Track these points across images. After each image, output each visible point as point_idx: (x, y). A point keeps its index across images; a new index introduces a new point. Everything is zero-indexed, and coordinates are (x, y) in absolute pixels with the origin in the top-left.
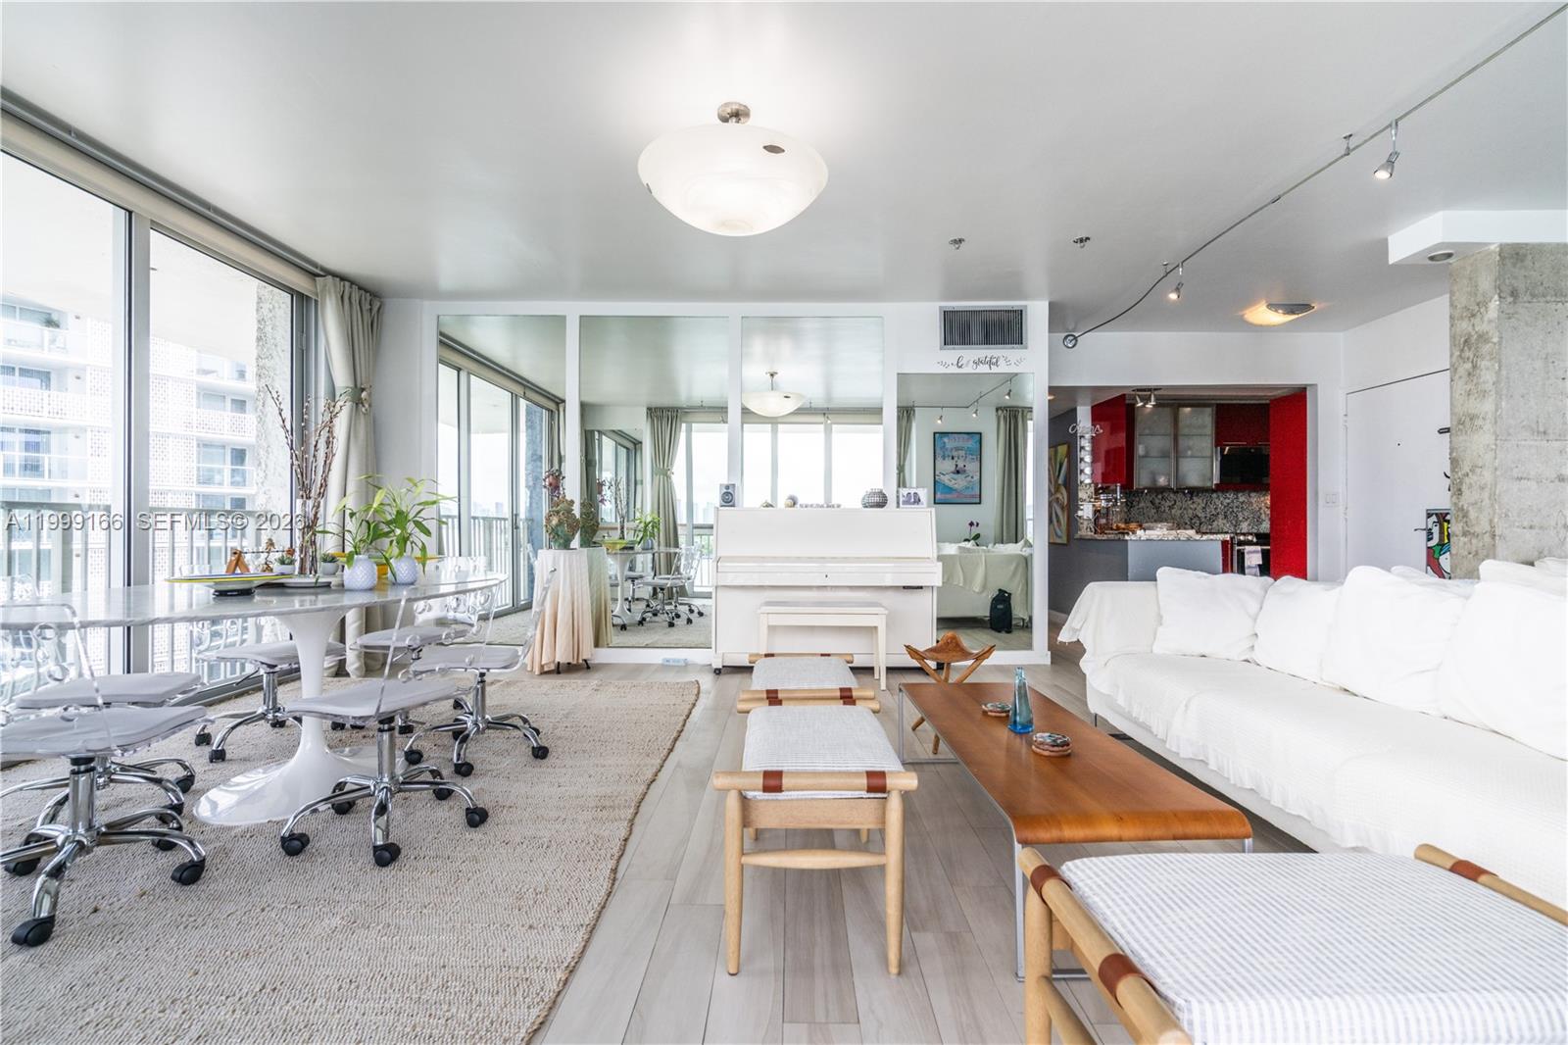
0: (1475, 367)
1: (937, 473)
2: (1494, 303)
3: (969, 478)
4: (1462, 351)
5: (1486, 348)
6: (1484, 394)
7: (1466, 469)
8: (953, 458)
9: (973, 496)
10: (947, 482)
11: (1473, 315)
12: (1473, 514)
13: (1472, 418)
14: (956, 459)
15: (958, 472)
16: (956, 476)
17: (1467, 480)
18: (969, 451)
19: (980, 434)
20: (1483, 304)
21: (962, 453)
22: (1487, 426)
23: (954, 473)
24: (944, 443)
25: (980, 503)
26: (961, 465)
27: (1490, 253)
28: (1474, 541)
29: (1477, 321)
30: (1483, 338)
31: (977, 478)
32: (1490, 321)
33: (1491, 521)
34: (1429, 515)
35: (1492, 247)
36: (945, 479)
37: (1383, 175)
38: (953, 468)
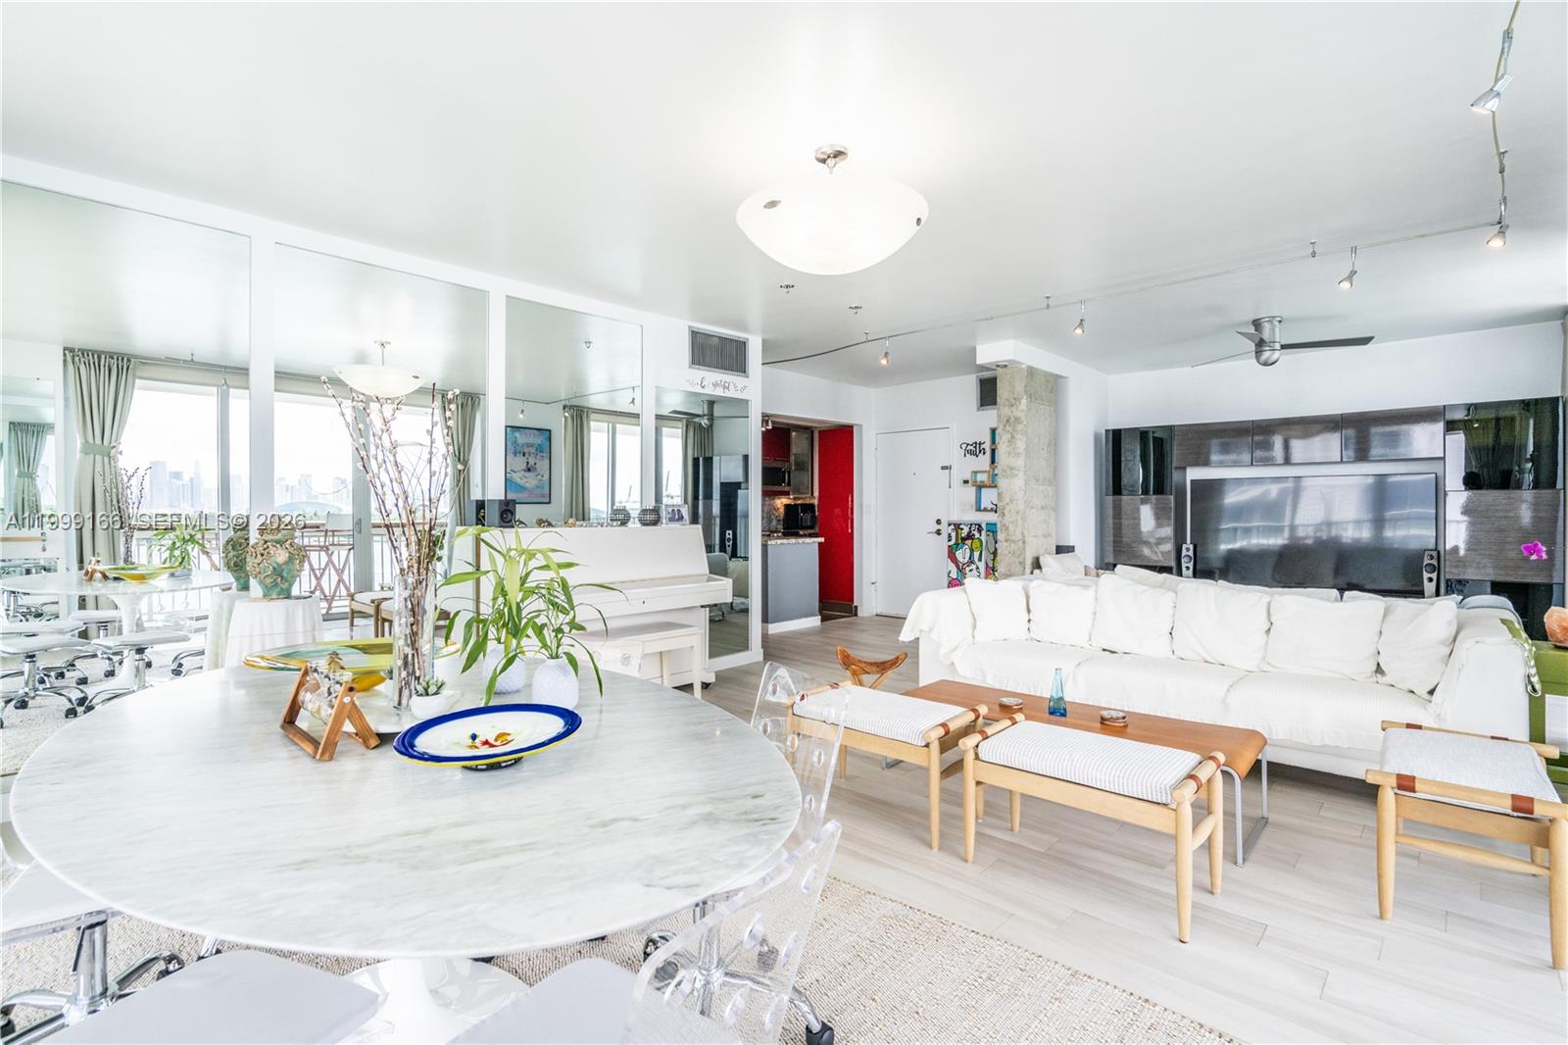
0: (1013, 437)
1: (508, 470)
2: (1024, 401)
3: (539, 477)
4: (1005, 426)
5: (1020, 427)
6: (1018, 455)
7: (1007, 500)
8: (524, 455)
9: (543, 496)
10: (518, 481)
11: (1012, 405)
12: (1011, 528)
13: (1012, 469)
14: (527, 455)
15: (529, 470)
16: (527, 474)
17: (1008, 508)
18: (540, 449)
19: (550, 431)
20: (1018, 399)
21: (533, 450)
22: (1021, 475)
23: (525, 471)
24: (516, 438)
25: (549, 503)
26: (532, 461)
27: (1021, 370)
28: (1012, 545)
29: (1014, 409)
30: (1017, 420)
31: (546, 477)
32: (1022, 411)
33: (1022, 533)
34: (949, 525)
35: (1024, 366)
36: (516, 477)
37: (1079, 331)
38: (524, 466)
